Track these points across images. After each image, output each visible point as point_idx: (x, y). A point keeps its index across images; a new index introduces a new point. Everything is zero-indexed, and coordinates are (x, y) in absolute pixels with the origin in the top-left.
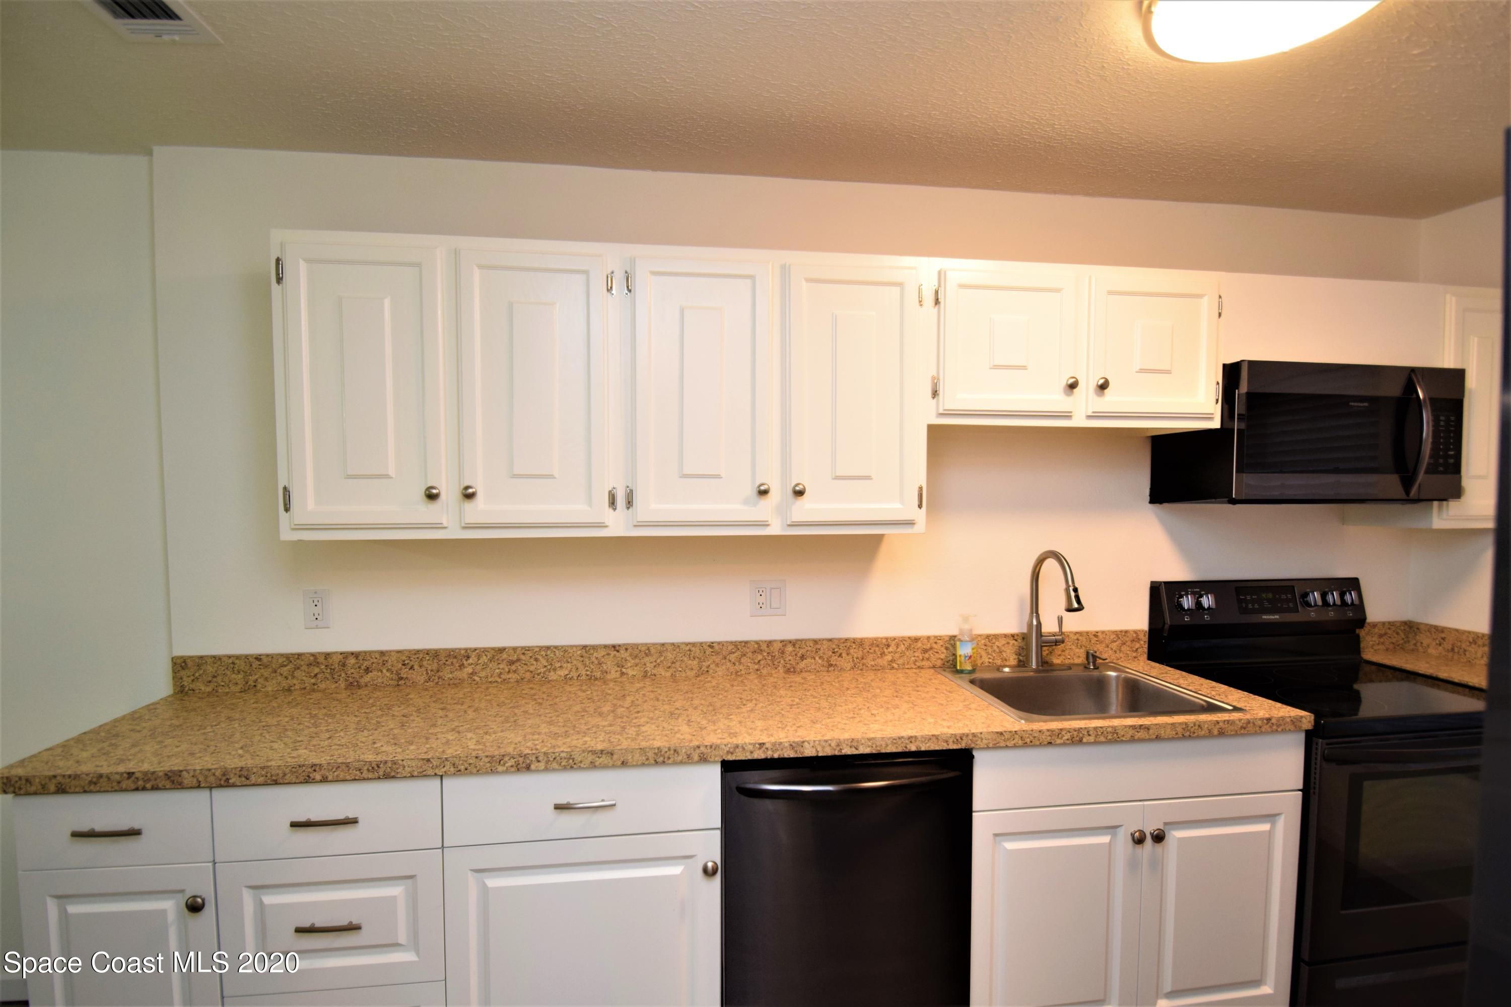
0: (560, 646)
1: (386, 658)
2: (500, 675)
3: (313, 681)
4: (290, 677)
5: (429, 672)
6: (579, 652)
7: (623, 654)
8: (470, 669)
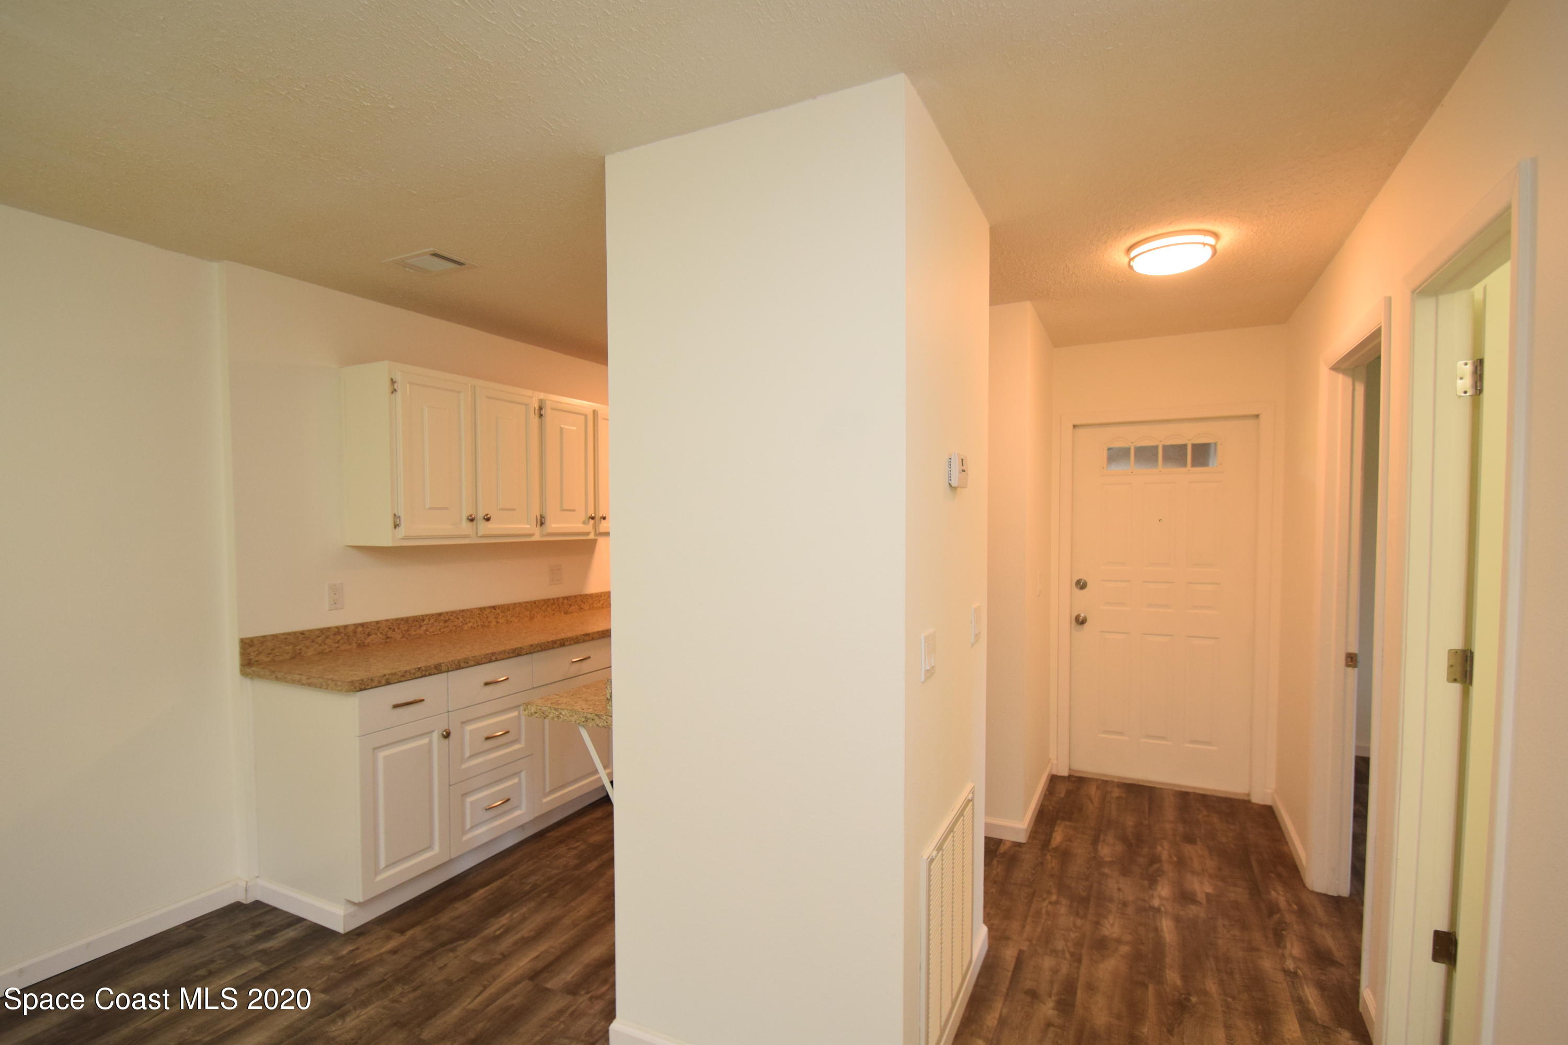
2: (439, 630)
3: (337, 645)
4: (322, 645)
5: (403, 632)
6: (478, 612)
7: (498, 611)
8: (424, 628)
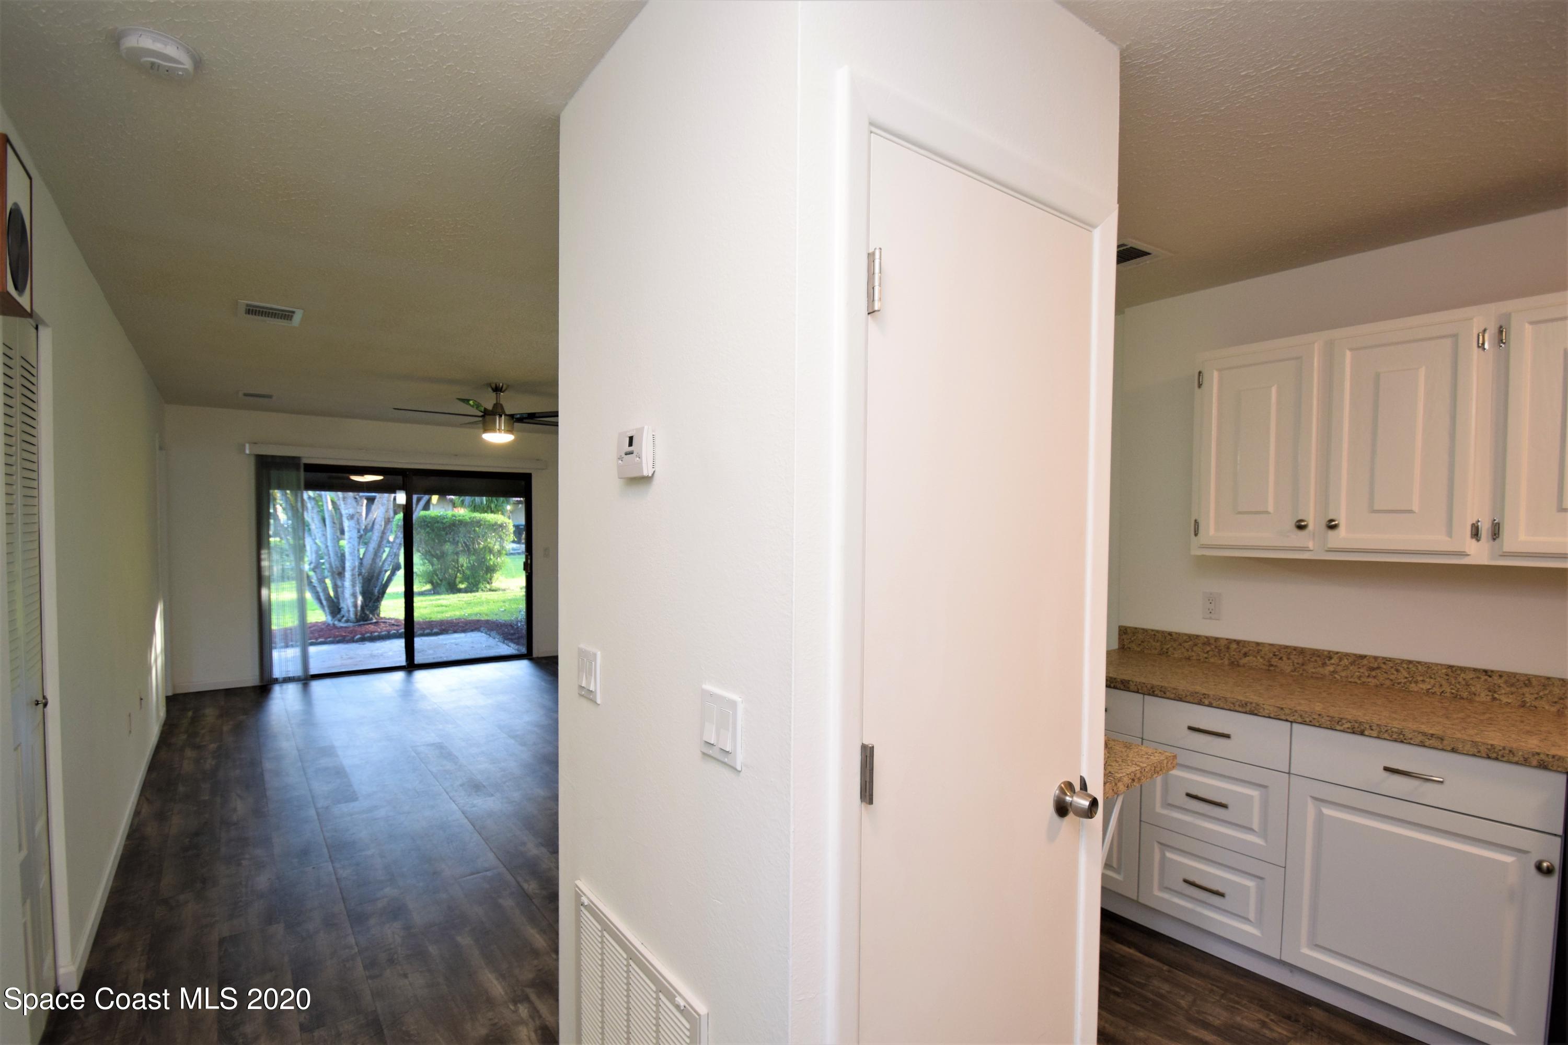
0: (1424, 662)
1: (1260, 648)
2: (1359, 678)
4: (1190, 650)
5: (1295, 664)
6: (1444, 671)
7: (1496, 680)
8: (1331, 668)
